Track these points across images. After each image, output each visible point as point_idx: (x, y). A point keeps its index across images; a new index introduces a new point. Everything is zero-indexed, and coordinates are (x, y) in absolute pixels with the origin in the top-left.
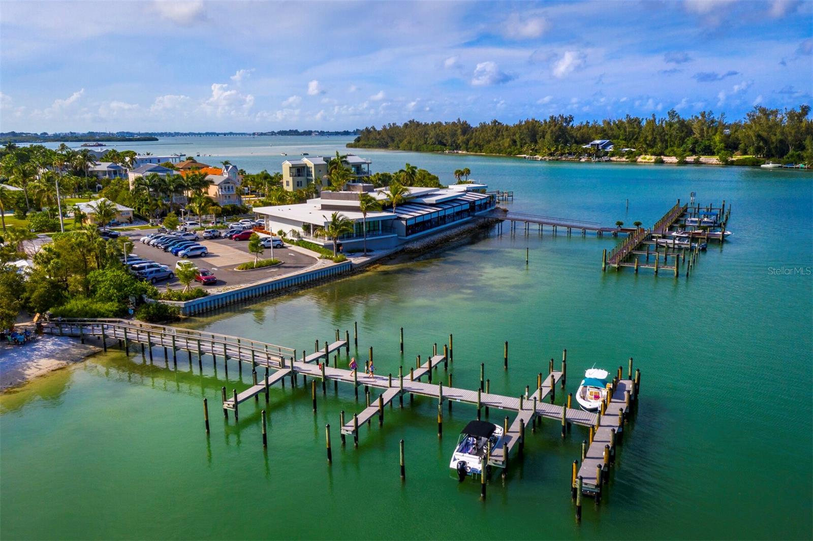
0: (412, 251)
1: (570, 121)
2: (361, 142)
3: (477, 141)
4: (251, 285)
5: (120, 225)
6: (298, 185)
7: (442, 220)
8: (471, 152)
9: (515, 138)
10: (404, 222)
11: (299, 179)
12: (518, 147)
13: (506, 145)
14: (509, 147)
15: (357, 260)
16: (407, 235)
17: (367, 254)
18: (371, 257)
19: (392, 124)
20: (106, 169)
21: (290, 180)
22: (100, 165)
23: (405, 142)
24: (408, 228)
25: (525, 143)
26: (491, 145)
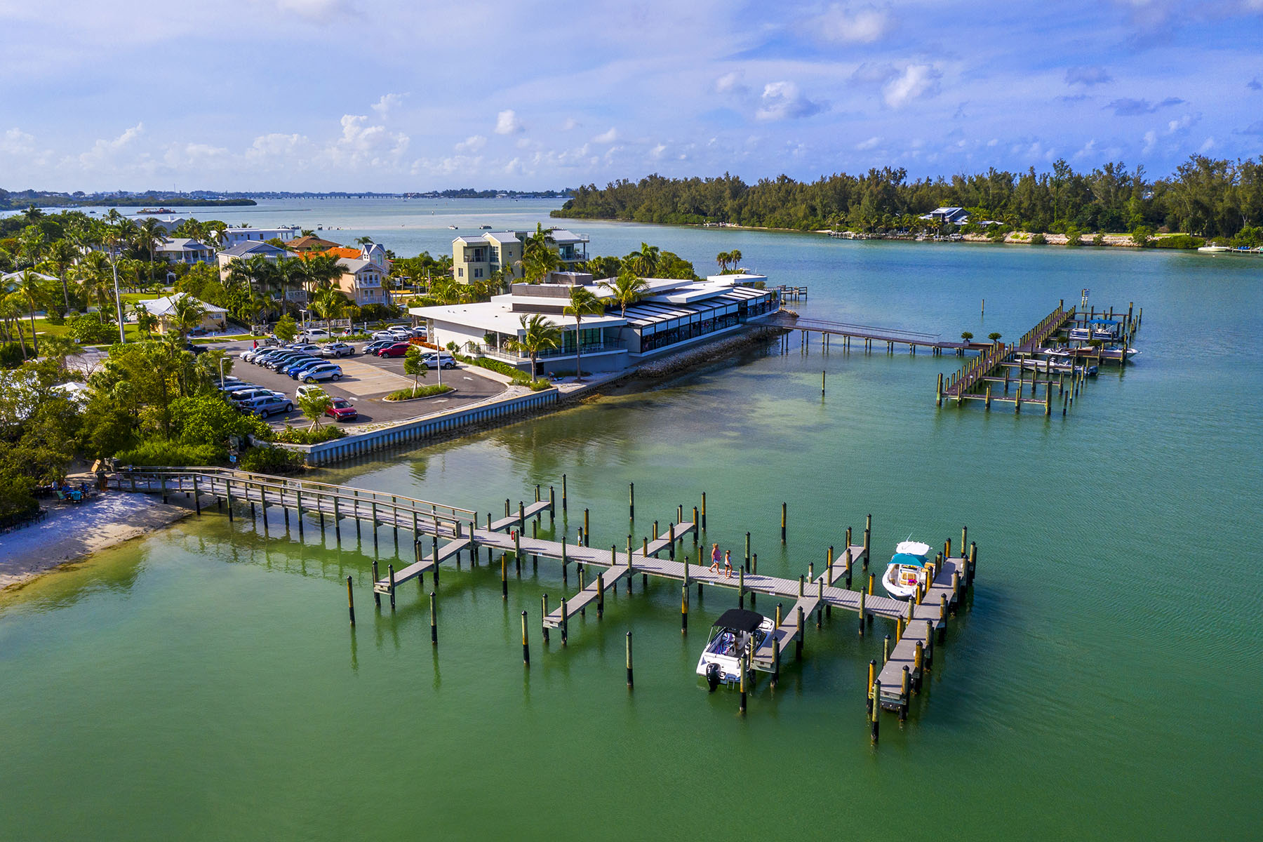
0: (649, 376)
1: (901, 178)
2: (573, 209)
3: (754, 208)
4: (409, 422)
5: (207, 333)
6: (476, 275)
7: (696, 328)
8: (746, 225)
9: (814, 203)
10: (638, 332)
11: (478, 265)
12: (819, 217)
13: (801, 214)
14: (805, 217)
15: (566, 388)
16: (642, 352)
17: (582, 378)
18: (589, 384)
19: (621, 181)
20: (181, 249)
21: (465, 266)
22: (173, 242)
23: (642, 209)
24: (644, 340)
25: (831, 212)
26: (777, 215)
